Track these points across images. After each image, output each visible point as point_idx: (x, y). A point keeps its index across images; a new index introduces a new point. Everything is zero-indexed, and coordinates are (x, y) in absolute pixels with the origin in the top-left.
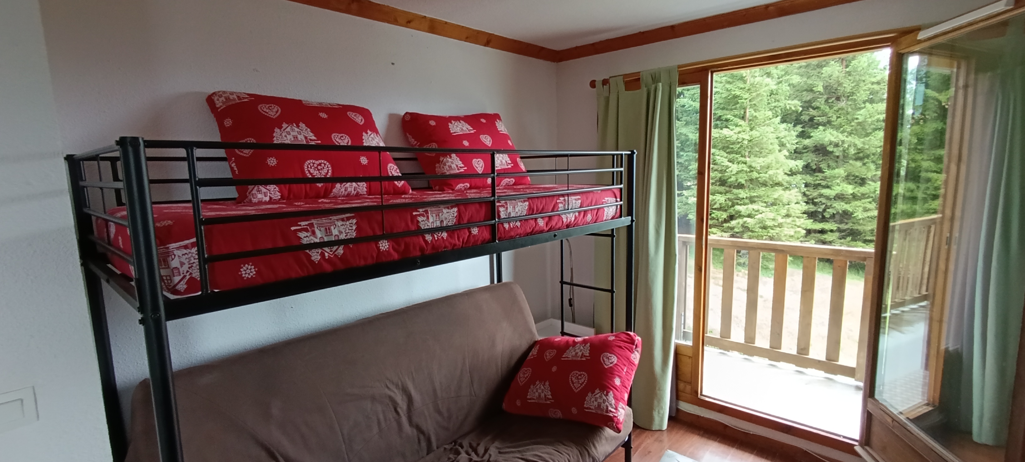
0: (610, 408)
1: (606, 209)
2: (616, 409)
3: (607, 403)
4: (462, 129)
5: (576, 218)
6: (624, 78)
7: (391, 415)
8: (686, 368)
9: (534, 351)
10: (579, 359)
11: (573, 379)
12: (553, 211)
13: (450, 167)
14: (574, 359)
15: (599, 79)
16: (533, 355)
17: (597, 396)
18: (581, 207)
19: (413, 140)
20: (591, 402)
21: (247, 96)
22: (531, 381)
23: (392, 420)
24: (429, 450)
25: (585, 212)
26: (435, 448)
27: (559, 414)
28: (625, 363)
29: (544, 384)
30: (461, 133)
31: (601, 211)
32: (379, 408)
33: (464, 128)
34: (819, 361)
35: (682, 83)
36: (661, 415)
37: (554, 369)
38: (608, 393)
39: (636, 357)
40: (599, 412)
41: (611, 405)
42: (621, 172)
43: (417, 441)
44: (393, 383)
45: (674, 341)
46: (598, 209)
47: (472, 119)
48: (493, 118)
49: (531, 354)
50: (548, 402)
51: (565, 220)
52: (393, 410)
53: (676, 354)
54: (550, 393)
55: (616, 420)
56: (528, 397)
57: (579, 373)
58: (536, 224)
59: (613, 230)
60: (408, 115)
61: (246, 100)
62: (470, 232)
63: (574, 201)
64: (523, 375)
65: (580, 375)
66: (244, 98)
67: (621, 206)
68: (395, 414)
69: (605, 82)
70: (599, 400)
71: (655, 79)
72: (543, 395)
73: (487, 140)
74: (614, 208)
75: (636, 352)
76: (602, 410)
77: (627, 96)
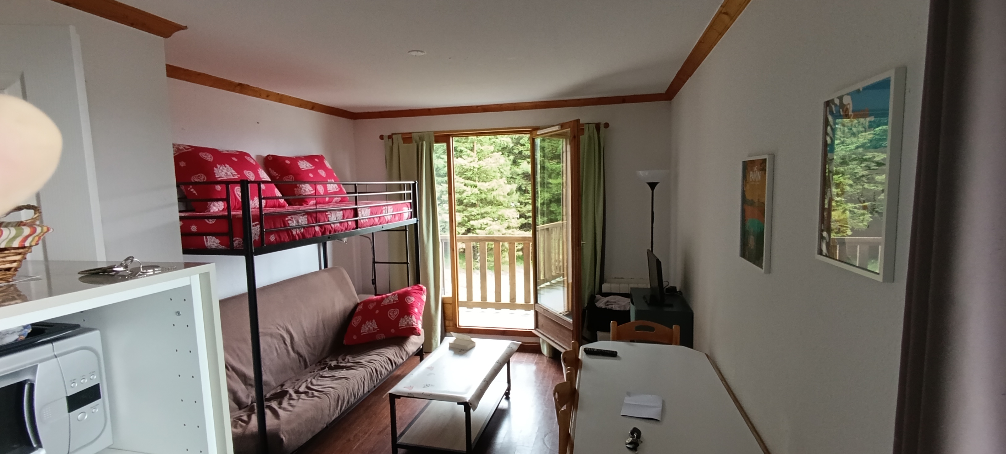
0: (414, 324)
1: (404, 214)
2: (417, 323)
3: (412, 321)
4: (307, 166)
5: (391, 218)
6: (402, 136)
7: (282, 346)
8: (449, 312)
9: (361, 307)
10: (392, 303)
11: (390, 314)
12: (381, 214)
13: (305, 190)
14: (389, 303)
15: (386, 133)
16: (359, 309)
17: (406, 319)
18: (393, 212)
19: (275, 173)
20: (403, 323)
21: (188, 147)
22: (363, 322)
23: (283, 348)
24: (306, 366)
25: (395, 215)
26: (309, 365)
27: (383, 336)
28: (419, 300)
29: (372, 321)
30: (307, 169)
31: (402, 214)
32: (275, 341)
33: (308, 166)
34: (521, 304)
35: (437, 142)
36: (436, 341)
37: (377, 312)
38: (412, 316)
39: (424, 298)
40: (408, 327)
41: (414, 322)
42: (410, 193)
43: (298, 361)
44: (281, 327)
45: (441, 296)
46: (401, 213)
47: (310, 158)
48: (321, 158)
49: (358, 309)
50: (376, 331)
51: (386, 219)
52: (283, 343)
53: (443, 304)
54: (376, 325)
55: (417, 329)
56: (362, 332)
57: (394, 310)
58: (374, 221)
59: (406, 226)
60: (270, 157)
61: (190, 150)
62: (348, 224)
63: (390, 209)
64: (355, 322)
65: (395, 311)
66: (188, 149)
67: (411, 212)
68: (284, 346)
69: (390, 137)
70: (407, 321)
71: (422, 139)
72: (371, 328)
73: (322, 173)
74: (408, 213)
75: (424, 295)
76: (410, 325)
77: (403, 146)
